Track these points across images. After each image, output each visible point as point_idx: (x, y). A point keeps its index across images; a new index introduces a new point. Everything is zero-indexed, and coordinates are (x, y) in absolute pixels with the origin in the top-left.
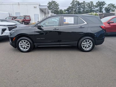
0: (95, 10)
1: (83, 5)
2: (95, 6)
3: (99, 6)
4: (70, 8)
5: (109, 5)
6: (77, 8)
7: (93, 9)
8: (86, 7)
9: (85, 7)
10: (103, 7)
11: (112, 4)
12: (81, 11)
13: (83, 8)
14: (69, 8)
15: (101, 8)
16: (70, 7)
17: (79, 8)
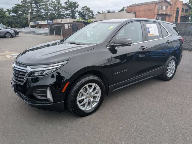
0: (64, 14)
1: (43, 5)
2: (64, 8)
3: (69, 8)
4: (20, 8)
5: (83, 7)
6: (35, 9)
7: (62, 13)
8: (50, 8)
9: (47, 8)
10: (75, 10)
11: (86, 7)
12: (42, 14)
13: (45, 10)
14: (16, 7)
15: (73, 12)
16: (18, 5)
17: (37, 8)
